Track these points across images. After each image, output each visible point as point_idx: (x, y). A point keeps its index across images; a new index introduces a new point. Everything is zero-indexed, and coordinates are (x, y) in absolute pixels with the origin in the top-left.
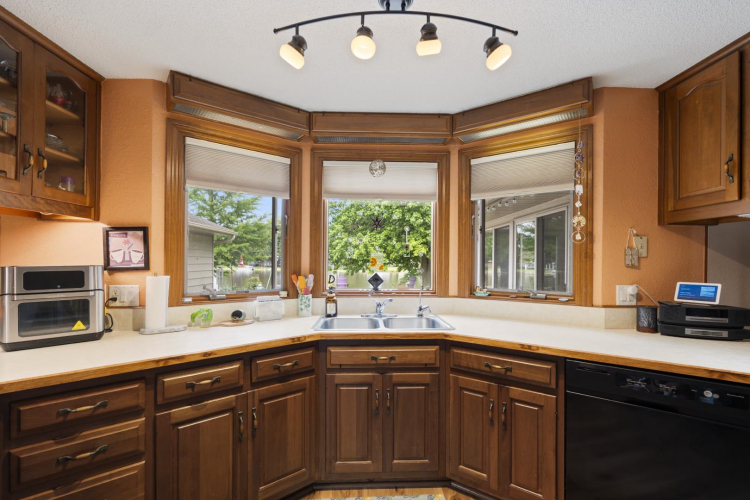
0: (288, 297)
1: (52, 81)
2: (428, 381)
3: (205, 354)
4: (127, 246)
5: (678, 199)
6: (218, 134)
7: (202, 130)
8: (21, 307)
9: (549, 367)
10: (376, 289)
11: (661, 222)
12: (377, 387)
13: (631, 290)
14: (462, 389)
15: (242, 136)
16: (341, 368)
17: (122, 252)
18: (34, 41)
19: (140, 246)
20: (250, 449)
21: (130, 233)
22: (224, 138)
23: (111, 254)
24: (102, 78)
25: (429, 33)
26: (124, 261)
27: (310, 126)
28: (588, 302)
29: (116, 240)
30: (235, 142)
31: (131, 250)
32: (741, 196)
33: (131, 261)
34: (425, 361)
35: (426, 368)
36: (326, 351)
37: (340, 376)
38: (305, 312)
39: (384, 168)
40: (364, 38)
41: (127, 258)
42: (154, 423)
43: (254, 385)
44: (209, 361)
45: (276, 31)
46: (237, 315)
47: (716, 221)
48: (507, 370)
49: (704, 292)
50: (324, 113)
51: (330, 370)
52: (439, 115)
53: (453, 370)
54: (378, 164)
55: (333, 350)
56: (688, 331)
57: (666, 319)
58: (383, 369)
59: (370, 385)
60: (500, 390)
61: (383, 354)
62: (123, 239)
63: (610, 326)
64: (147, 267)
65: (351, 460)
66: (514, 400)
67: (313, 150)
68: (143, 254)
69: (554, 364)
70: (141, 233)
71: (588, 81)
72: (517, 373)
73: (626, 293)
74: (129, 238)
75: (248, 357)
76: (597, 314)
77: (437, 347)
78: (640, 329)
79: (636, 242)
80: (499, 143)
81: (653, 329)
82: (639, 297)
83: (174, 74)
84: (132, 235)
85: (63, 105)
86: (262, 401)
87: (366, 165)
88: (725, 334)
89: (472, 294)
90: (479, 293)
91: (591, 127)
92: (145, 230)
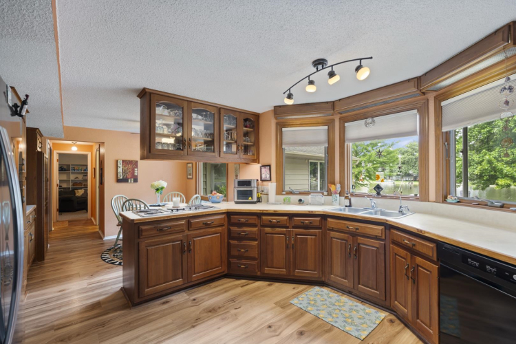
0: (328, 195)
1: (246, 120)
2: (378, 246)
3: (275, 211)
8: (238, 191)
9: (432, 246)
10: (378, 194)
12: (350, 243)
14: (395, 254)
16: (333, 230)
18: (240, 112)
19: (268, 172)
20: (292, 252)
24: (259, 114)
25: (331, 75)
27: (334, 109)
29: (263, 170)
35: (376, 238)
36: (326, 220)
37: (333, 234)
38: (334, 203)
39: (374, 121)
40: (311, 86)
42: (260, 231)
43: (293, 227)
44: (275, 214)
45: (284, 93)
46: (300, 200)
48: (414, 245)
50: (340, 100)
51: (328, 230)
53: (393, 243)
54: (369, 120)
55: (329, 220)
58: (353, 234)
59: (346, 241)
60: (411, 258)
61: (352, 226)
65: (338, 276)
66: (418, 265)
67: (339, 118)
69: (435, 245)
75: (291, 215)
77: (383, 227)
80: (460, 86)
83: (275, 107)
85: (249, 128)
86: (296, 235)
87: (363, 122)
89: (444, 200)
90: (449, 200)
92: (270, 166)
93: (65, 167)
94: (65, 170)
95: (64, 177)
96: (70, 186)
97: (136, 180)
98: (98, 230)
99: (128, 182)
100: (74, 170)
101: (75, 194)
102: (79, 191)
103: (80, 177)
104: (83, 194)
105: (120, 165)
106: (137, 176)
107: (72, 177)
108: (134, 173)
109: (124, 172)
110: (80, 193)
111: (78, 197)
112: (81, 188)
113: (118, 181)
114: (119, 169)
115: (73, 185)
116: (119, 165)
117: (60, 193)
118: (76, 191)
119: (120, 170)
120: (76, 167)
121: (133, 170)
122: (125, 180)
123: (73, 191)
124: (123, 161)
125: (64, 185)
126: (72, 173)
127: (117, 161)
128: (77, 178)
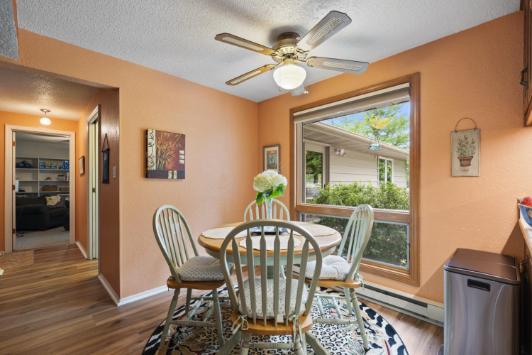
93: (30, 162)
94: (30, 167)
95: (28, 177)
96: (38, 190)
97: (181, 175)
98: (95, 273)
99: (166, 177)
100: (45, 166)
101: (46, 202)
102: (53, 197)
103: (54, 178)
104: (58, 203)
105: (152, 141)
106: (183, 166)
107: (41, 177)
108: (178, 159)
109: (160, 155)
110: (54, 201)
111: (51, 208)
112: (56, 194)
113: (147, 174)
114: (150, 149)
115: (43, 189)
116: (149, 141)
117: (19, 202)
118: (48, 198)
119: (152, 151)
120: (47, 163)
121: (177, 154)
122: (161, 174)
123: (43, 199)
124: (158, 133)
125: (29, 190)
126: (41, 172)
127: (146, 132)
128: (49, 178)
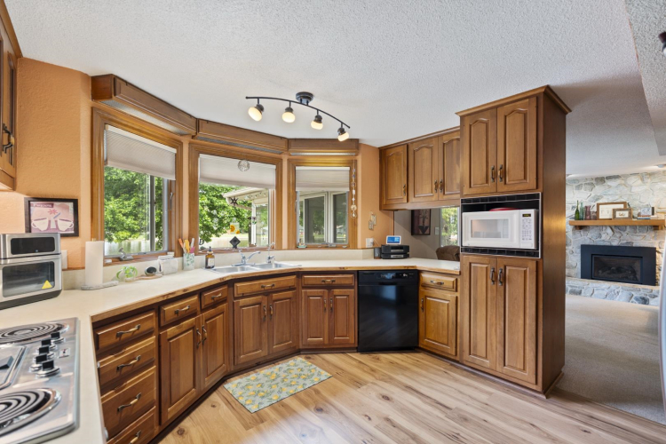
0: (175, 256)
2: (291, 296)
3: (185, 290)
4: (53, 215)
5: (387, 200)
6: (129, 124)
7: (118, 120)
8: (4, 271)
10: (235, 247)
11: (380, 209)
12: (265, 304)
13: (371, 240)
14: (309, 296)
15: (146, 129)
16: (244, 296)
17: (47, 221)
19: (67, 215)
21: (56, 204)
22: (133, 128)
23: (33, 222)
24: (21, 56)
25: (319, 119)
26: (49, 228)
27: (198, 129)
28: (355, 247)
29: (38, 210)
30: (140, 132)
31: (58, 219)
32: (408, 201)
33: (57, 228)
34: (290, 285)
35: (290, 289)
36: (233, 286)
37: (242, 301)
38: (191, 266)
39: (248, 165)
40: (289, 114)
41: (53, 226)
42: (159, 339)
43: (202, 311)
45: (247, 98)
46: (150, 270)
47: (397, 210)
48: (333, 281)
49: (396, 240)
51: (235, 298)
52: (281, 138)
53: (303, 288)
54: (246, 163)
55: (238, 285)
56: (392, 256)
57: (384, 252)
58: (267, 293)
59: (260, 304)
60: (329, 293)
61: (268, 284)
62: (48, 209)
63: (365, 258)
64: (76, 234)
65: (249, 353)
66: (335, 296)
67: (190, 144)
68: (72, 223)
69: (353, 275)
70: (71, 205)
71: (357, 140)
72: (337, 282)
73: (369, 242)
74: (55, 208)
76: (360, 252)
77: (295, 276)
78: (375, 258)
79: (372, 218)
81: (380, 258)
82: (373, 244)
83: (115, 78)
84: (59, 206)
86: (206, 321)
88: (402, 256)
89: (296, 247)
90: (301, 246)
91: (356, 161)
92: (75, 202)
